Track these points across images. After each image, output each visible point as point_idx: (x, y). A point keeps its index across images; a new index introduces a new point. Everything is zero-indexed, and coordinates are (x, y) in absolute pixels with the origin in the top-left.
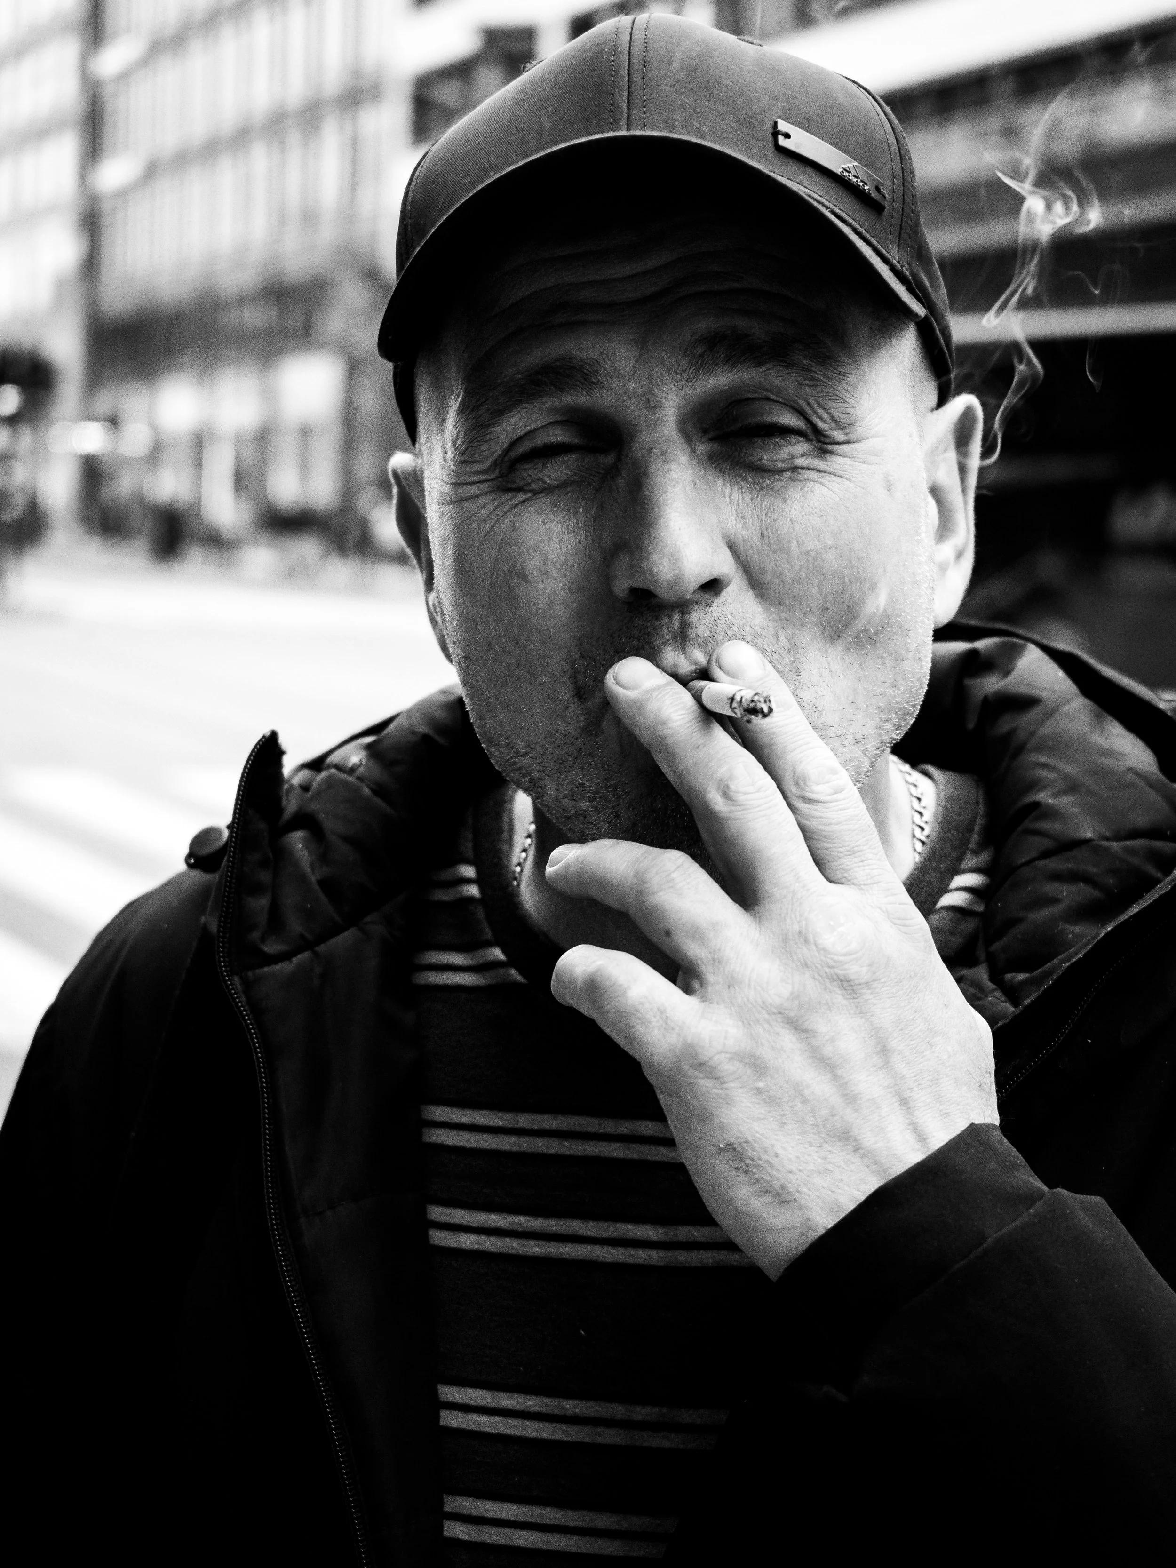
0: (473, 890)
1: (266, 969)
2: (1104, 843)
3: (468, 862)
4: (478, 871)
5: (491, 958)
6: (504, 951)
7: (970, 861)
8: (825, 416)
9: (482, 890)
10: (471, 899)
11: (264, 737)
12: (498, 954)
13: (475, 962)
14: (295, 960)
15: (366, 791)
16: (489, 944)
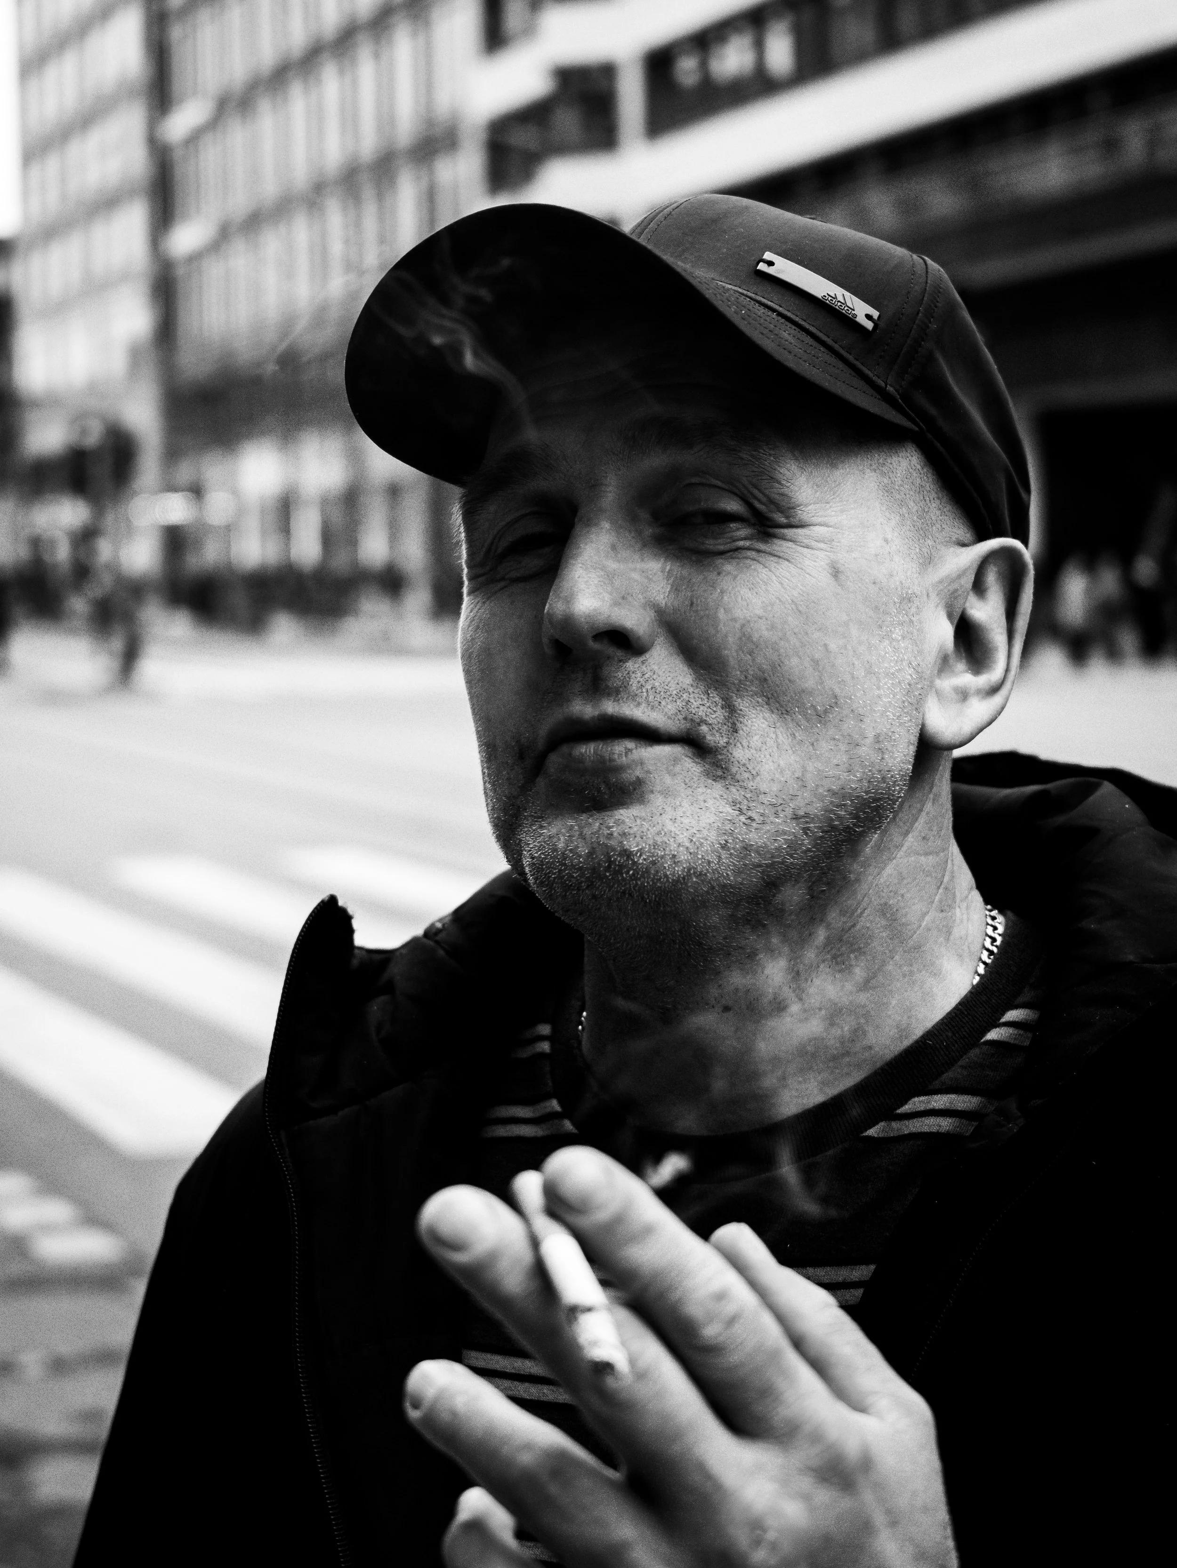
0: (545, 1047)
1: (311, 1122)
2: (1146, 965)
3: (545, 1021)
4: (554, 1030)
5: (548, 1110)
6: (560, 1103)
7: (1027, 995)
8: (760, 496)
9: (552, 1047)
10: (542, 1055)
11: (323, 902)
12: (555, 1105)
13: (537, 1115)
14: (340, 1113)
15: (441, 952)
16: (548, 1097)
